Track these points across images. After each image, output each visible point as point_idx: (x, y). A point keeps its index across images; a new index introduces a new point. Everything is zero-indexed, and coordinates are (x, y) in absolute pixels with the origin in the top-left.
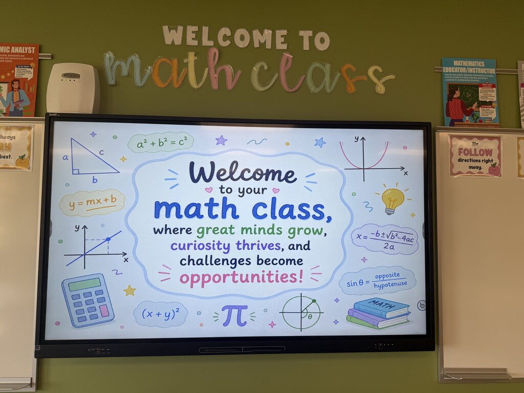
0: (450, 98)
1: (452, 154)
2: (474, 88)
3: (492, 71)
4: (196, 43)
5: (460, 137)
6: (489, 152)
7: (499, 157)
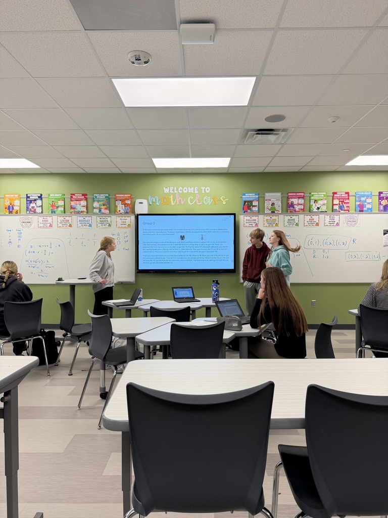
0: (244, 205)
1: (244, 221)
2: (251, 202)
3: (257, 196)
4: (173, 192)
5: (247, 216)
6: (255, 220)
7: (258, 221)
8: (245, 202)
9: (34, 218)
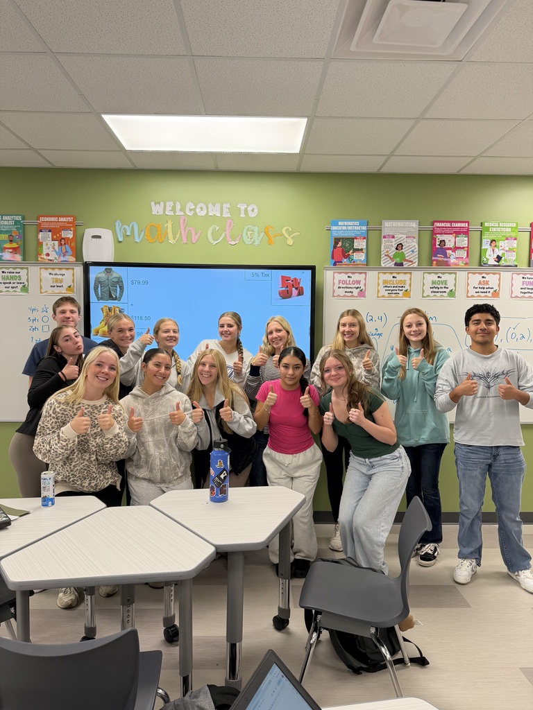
0: (335, 247)
1: (334, 284)
2: (352, 240)
3: (364, 228)
5: (340, 273)
6: (358, 282)
7: (365, 285)
8: (337, 240)
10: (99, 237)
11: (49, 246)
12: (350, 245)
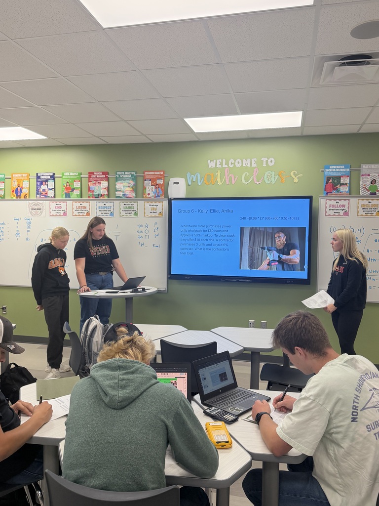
0: (327, 183)
1: (326, 207)
2: (339, 178)
3: (348, 170)
4: (220, 166)
5: (330, 200)
8: (328, 179)
9: (46, 204)
10: (178, 183)
11: (150, 189)
12: (338, 182)
